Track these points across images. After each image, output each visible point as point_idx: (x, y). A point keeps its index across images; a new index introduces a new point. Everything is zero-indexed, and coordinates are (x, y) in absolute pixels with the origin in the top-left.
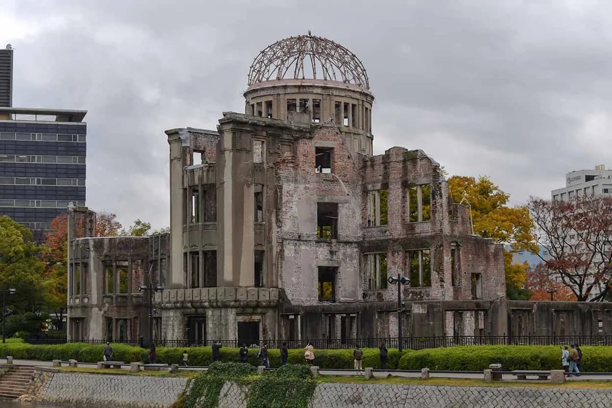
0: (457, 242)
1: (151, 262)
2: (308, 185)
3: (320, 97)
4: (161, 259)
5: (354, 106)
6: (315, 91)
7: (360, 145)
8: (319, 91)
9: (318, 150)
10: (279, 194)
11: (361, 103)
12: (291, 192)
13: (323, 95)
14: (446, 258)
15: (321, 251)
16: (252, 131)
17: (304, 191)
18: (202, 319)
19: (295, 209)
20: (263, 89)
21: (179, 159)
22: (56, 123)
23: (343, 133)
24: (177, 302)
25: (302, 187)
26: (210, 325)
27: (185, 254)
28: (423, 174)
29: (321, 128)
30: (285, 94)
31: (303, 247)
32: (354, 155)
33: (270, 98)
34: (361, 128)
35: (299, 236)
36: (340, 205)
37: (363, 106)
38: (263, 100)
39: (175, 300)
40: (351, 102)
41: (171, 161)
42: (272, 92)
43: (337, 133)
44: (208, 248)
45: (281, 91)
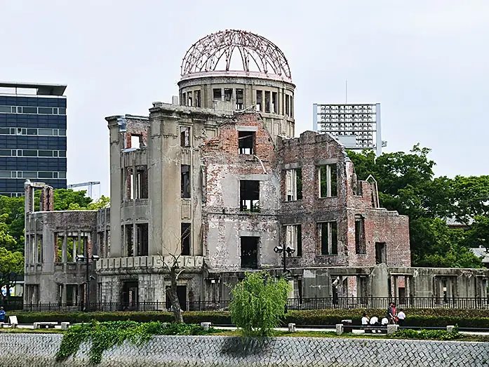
0: (361, 215)
1: (99, 233)
2: (231, 165)
3: (242, 87)
4: (107, 231)
5: (274, 94)
6: (238, 81)
7: (280, 129)
8: (242, 81)
9: (241, 134)
10: (204, 173)
11: (281, 91)
12: (216, 172)
13: (245, 84)
14: (350, 229)
15: (243, 223)
16: (178, 119)
17: (227, 171)
18: (135, 283)
19: (219, 186)
20: (192, 80)
21: (117, 143)
22: (36, 96)
23: (264, 119)
24: (114, 269)
25: (226, 166)
26: (142, 289)
27: (122, 226)
28: (330, 155)
29: (243, 114)
30: (211, 84)
31: (227, 220)
32: (274, 138)
33: (199, 88)
34: (281, 113)
35: (224, 211)
36: (261, 182)
37: (283, 94)
38: (193, 90)
39: (112, 267)
40: (272, 90)
41: (111, 144)
42: (200, 83)
43: (259, 119)
44: (140, 222)
45: (208, 82)
